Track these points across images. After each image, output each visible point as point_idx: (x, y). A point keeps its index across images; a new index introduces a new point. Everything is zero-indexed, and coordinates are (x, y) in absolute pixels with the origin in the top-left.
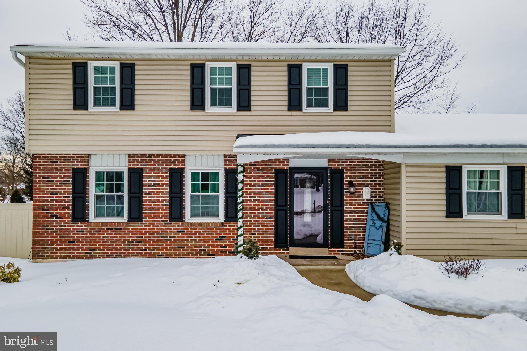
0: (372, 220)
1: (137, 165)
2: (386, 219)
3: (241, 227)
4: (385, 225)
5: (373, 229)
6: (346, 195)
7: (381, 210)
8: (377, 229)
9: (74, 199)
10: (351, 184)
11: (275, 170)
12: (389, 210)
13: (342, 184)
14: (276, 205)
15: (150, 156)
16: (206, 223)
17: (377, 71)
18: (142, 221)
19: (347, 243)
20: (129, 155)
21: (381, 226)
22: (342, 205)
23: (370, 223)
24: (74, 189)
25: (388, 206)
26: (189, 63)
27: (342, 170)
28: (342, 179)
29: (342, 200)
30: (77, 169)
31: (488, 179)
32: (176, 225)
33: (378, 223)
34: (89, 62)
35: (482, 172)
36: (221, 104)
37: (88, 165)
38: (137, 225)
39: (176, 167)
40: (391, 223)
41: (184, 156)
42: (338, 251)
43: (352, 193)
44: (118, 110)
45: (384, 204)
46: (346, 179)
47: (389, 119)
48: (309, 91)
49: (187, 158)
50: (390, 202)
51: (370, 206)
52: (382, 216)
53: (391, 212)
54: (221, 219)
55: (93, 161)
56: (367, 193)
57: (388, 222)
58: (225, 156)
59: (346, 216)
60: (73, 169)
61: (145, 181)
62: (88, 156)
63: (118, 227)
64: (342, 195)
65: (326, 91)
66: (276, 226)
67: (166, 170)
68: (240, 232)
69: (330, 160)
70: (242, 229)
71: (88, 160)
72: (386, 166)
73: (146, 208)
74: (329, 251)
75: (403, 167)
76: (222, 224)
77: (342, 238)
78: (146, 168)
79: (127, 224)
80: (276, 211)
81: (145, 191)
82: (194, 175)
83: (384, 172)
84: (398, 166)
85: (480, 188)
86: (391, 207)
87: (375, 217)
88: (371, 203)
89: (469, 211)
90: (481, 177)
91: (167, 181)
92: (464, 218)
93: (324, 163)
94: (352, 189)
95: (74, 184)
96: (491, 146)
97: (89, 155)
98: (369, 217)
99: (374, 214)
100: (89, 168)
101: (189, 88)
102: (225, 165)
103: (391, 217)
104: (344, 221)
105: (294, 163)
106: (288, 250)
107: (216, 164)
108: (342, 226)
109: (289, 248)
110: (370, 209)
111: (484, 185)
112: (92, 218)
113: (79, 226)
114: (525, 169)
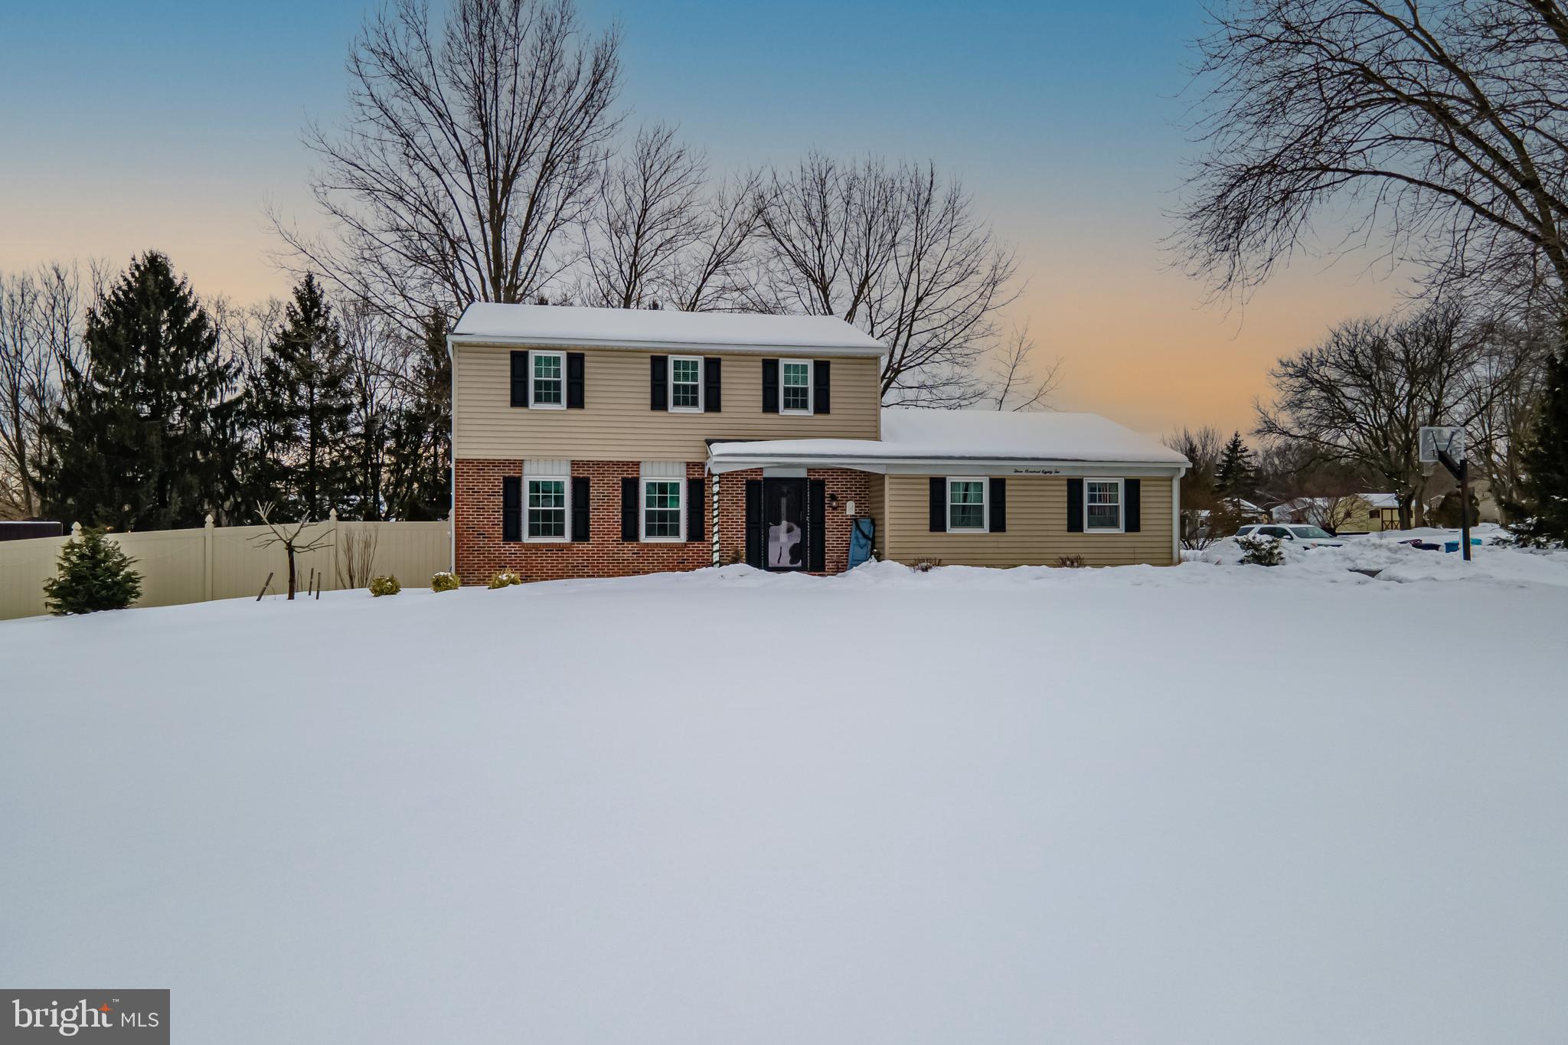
0: (857, 538)
1: (582, 473)
2: (871, 536)
3: (717, 542)
4: (870, 543)
5: (857, 549)
6: (828, 510)
7: (866, 526)
8: (862, 548)
9: (505, 515)
10: (833, 498)
11: (747, 481)
12: (874, 525)
13: (823, 497)
14: (748, 521)
15: (598, 463)
16: (666, 543)
17: (861, 370)
18: (589, 541)
19: (829, 565)
20: (573, 463)
21: (865, 545)
22: (823, 522)
23: (854, 541)
24: (505, 502)
25: (873, 522)
26: (649, 355)
27: (823, 481)
28: (824, 491)
29: (823, 516)
30: (509, 477)
31: (972, 492)
32: (629, 546)
33: (863, 541)
34: (530, 351)
35: (967, 484)
36: (686, 403)
37: (522, 473)
38: (582, 546)
39: (630, 476)
40: (877, 540)
41: (638, 464)
43: (834, 508)
44: (565, 408)
45: (869, 520)
46: (828, 492)
47: (874, 424)
48: (787, 391)
49: (642, 466)
50: (875, 517)
51: (854, 524)
52: (867, 533)
53: (877, 528)
54: (683, 538)
55: (527, 468)
56: (851, 509)
57: (873, 540)
58: (688, 464)
59: (828, 535)
60: (505, 478)
61: (593, 492)
62: (522, 462)
63: (560, 548)
64: (823, 510)
65: (805, 391)
67: (617, 480)
68: (716, 547)
69: (809, 470)
70: (718, 545)
71: (522, 467)
72: (871, 478)
73: (593, 526)
75: (887, 478)
76: (685, 544)
77: (823, 559)
78: (593, 477)
79: (571, 544)
80: (748, 529)
81: (592, 505)
82: (651, 486)
83: (870, 484)
84: (882, 477)
85: (965, 501)
86: (877, 522)
87: (860, 535)
88: (855, 520)
89: (953, 525)
90: (966, 489)
91: (619, 493)
92: (948, 531)
93: (802, 473)
94: (834, 504)
95: (505, 495)
96: (970, 458)
97: (523, 460)
98: (853, 536)
99: (858, 532)
100: (522, 476)
101: (649, 384)
102: (688, 474)
103: (877, 534)
104: (825, 541)
105: (767, 474)
107: (677, 472)
108: (823, 547)
110: (854, 527)
111: (969, 499)
112: (526, 538)
113: (512, 547)
114: (1007, 482)
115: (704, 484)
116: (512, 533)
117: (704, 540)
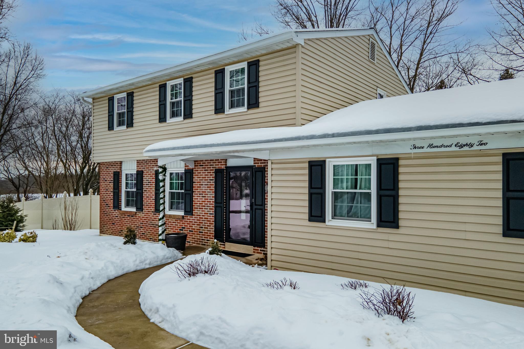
1: (140, 168)
6: (267, 194)
9: (114, 194)
11: (215, 170)
13: (263, 182)
14: (216, 201)
15: (147, 161)
16: (174, 215)
18: (142, 211)
20: (137, 161)
22: (264, 204)
24: (114, 186)
26: (158, 85)
27: (264, 168)
28: (264, 177)
29: (263, 199)
30: (116, 172)
34: (115, 96)
36: (176, 115)
37: (121, 169)
38: (140, 215)
42: (261, 250)
44: (126, 128)
46: (266, 178)
47: (294, 111)
48: (231, 93)
54: (184, 212)
55: (123, 166)
60: (114, 172)
61: (144, 180)
62: (121, 163)
63: (132, 215)
64: (263, 194)
65: (242, 91)
66: (215, 221)
67: (154, 172)
71: (121, 165)
73: (144, 201)
74: (254, 249)
75: (269, 164)
76: (183, 217)
77: (263, 237)
78: (145, 170)
79: (136, 213)
80: (216, 207)
81: (145, 188)
82: (172, 175)
91: (154, 180)
92: (327, 223)
95: (114, 183)
97: (121, 162)
100: (121, 171)
101: (158, 105)
102: (185, 166)
104: (265, 221)
106: (224, 245)
108: (263, 226)
109: (224, 243)
112: (124, 208)
113: (116, 213)
114: (401, 162)
115: (193, 173)
116: (117, 206)
117: (192, 215)
